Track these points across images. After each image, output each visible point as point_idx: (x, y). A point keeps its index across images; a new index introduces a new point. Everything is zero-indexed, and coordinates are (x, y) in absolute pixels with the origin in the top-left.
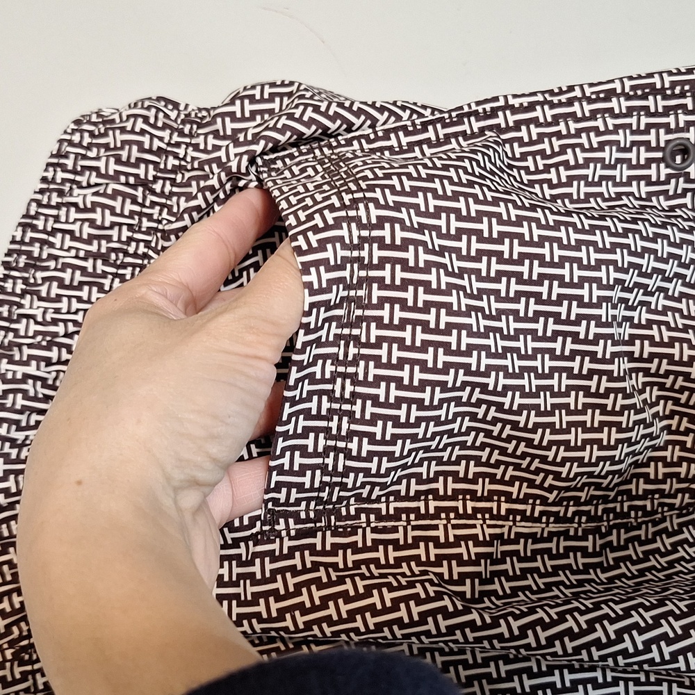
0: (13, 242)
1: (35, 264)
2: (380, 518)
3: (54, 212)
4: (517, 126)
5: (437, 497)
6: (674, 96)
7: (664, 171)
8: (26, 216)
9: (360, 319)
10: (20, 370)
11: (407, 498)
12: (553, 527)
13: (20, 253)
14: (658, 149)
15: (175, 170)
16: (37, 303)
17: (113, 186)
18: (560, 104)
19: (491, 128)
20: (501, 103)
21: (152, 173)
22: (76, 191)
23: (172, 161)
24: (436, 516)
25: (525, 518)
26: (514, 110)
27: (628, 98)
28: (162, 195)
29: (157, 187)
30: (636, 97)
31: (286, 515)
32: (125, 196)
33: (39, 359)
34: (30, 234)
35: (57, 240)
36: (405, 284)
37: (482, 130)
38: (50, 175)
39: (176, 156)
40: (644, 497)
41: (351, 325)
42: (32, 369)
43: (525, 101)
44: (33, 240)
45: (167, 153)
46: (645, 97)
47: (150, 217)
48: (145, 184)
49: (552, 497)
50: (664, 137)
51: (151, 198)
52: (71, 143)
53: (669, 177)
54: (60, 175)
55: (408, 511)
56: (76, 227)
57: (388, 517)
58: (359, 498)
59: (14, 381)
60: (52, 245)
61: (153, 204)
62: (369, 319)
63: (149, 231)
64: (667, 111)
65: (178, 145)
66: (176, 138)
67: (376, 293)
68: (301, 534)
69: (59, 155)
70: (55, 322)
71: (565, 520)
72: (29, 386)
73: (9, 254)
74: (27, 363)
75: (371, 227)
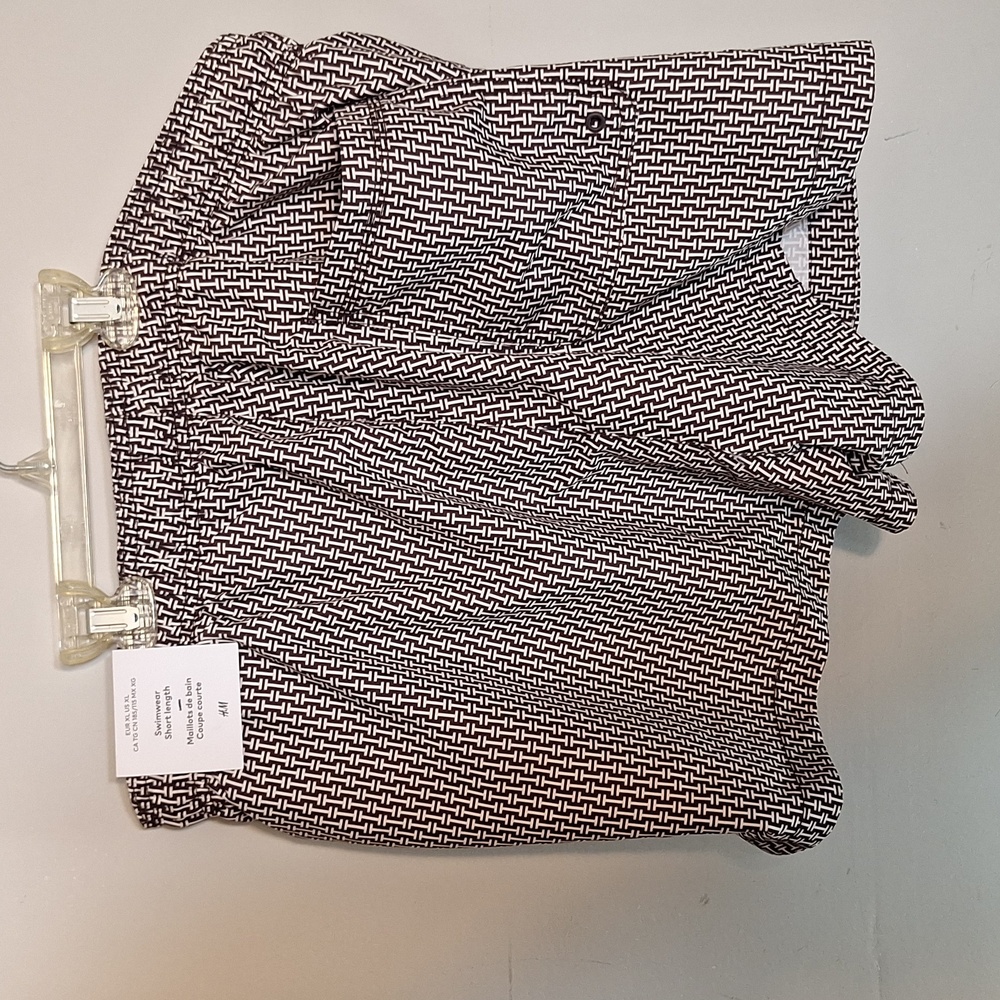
0: (164, 129)
1: (177, 145)
2: (375, 323)
3: (190, 112)
4: (496, 92)
5: (410, 317)
6: (594, 86)
7: (586, 131)
8: (173, 113)
9: (378, 223)
10: (165, 213)
11: (393, 315)
12: (483, 343)
13: (167, 137)
14: (582, 117)
15: (271, 97)
16: (176, 172)
17: (229, 103)
18: (524, 82)
19: (479, 91)
20: (488, 76)
21: (255, 96)
22: (206, 101)
23: (269, 92)
24: (408, 327)
25: (464, 335)
26: (496, 82)
27: (566, 83)
28: (260, 112)
29: (258, 107)
30: (571, 84)
31: (323, 313)
32: (237, 109)
33: (175, 207)
34: (174, 126)
35: (191, 132)
36: (405, 206)
37: (473, 92)
38: (190, 87)
39: (272, 88)
40: (547, 332)
41: (372, 226)
42: (170, 213)
43: (503, 76)
44: (176, 130)
45: (267, 85)
46: (577, 84)
47: (251, 125)
48: (251, 104)
49: (481, 324)
50: (586, 111)
51: (252, 113)
52: (205, 67)
53: (588, 136)
54: (196, 88)
55: (392, 322)
56: (204, 126)
57: (380, 323)
58: (365, 311)
59: (160, 219)
60: (188, 135)
61: (254, 117)
62: (383, 224)
63: (249, 134)
64: (590, 94)
65: (274, 80)
66: (273, 76)
67: (389, 210)
68: (328, 324)
69: (196, 75)
70: (186, 186)
71: (511, 341)
72: (168, 224)
73: (161, 136)
74: (167, 209)
75: (388, 173)
